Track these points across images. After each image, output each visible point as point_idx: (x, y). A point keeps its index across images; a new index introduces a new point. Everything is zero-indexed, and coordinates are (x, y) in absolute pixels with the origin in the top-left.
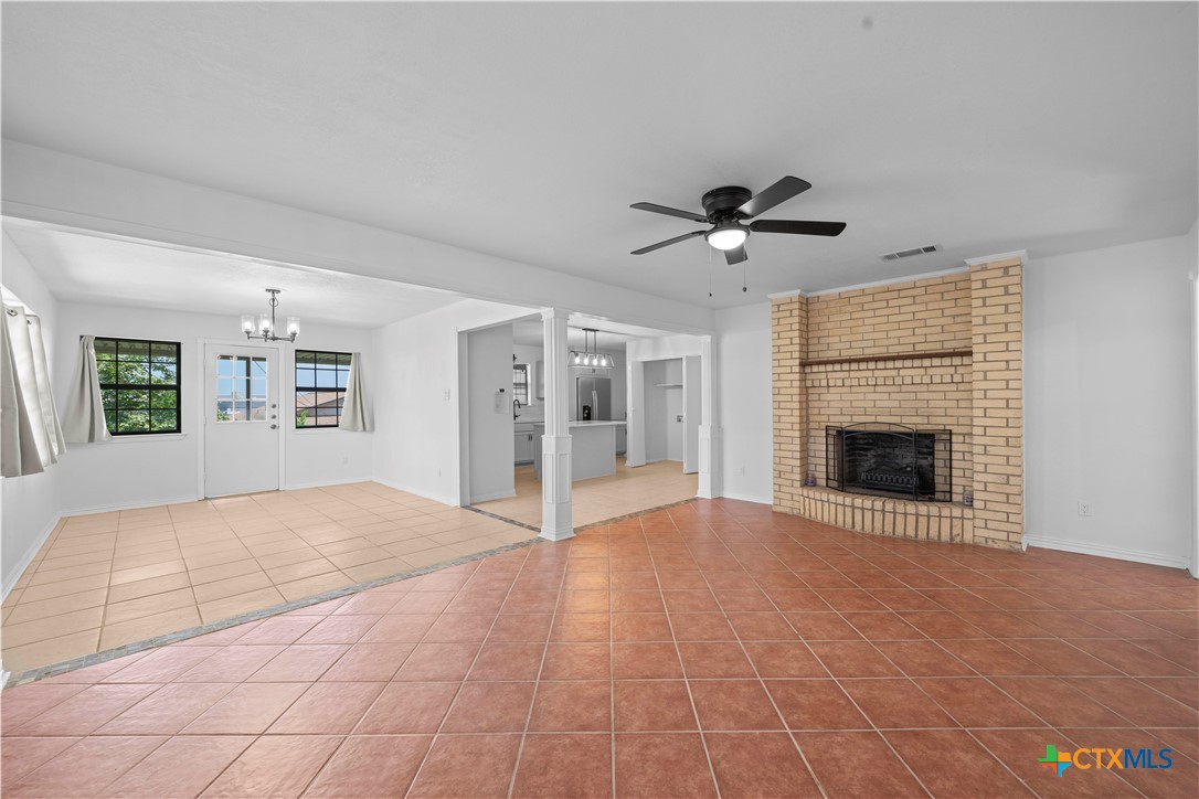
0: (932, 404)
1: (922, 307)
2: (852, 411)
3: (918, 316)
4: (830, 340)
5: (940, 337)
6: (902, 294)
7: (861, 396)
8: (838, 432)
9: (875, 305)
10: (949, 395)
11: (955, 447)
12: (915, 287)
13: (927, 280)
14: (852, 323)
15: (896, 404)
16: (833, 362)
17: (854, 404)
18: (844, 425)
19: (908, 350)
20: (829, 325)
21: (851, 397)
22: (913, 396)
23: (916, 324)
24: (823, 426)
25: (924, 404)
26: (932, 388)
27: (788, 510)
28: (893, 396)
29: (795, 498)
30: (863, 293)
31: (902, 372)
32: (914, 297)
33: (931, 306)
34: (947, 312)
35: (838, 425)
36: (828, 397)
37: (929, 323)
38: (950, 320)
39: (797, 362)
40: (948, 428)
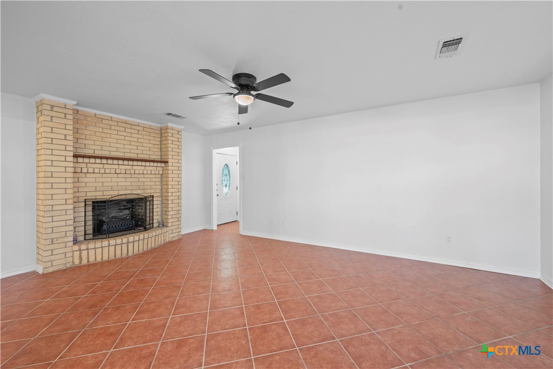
0: (146, 184)
1: (141, 137)
2: (103, 189)
3: (140, 140)
4: (86, 142)
5: (148, 153)
6: (133, 127)
7: (109, 180)
8: (93, 202)
9: (118, 128)
10: (153, 180)
11: (155, 203)
12: (139, 126)
13: (144, 124)
14: (103, 135)
15: (129, 184)
16: (90, 157)
17: (105, 184)
18: (98, 197)
19: (134, 156)
20: (86, 132)
21: (102, 180)
22: (137, 180)
23: (138, 144)
24: (83, 199)
25: (142, 184)
26: (146, 176)
27: (62, 267)
28: (128, 180)
29: (68, 255)
30: (111, 119)
31: (134, 167)
32: (138, 130)
33: (145, 137)
34: (151, 142)
35: (94, 197)
36: (86, 180)
37: (144, 145)
38: (152, 146)
39: (71, 154)
40: (152, 194)
